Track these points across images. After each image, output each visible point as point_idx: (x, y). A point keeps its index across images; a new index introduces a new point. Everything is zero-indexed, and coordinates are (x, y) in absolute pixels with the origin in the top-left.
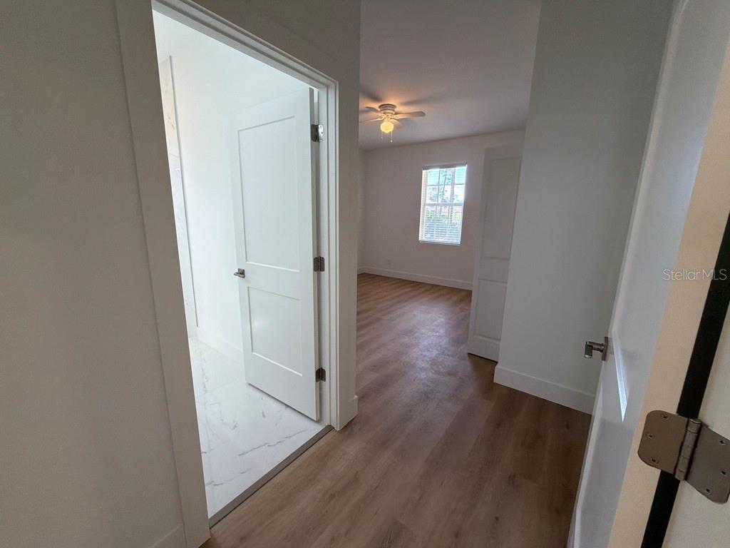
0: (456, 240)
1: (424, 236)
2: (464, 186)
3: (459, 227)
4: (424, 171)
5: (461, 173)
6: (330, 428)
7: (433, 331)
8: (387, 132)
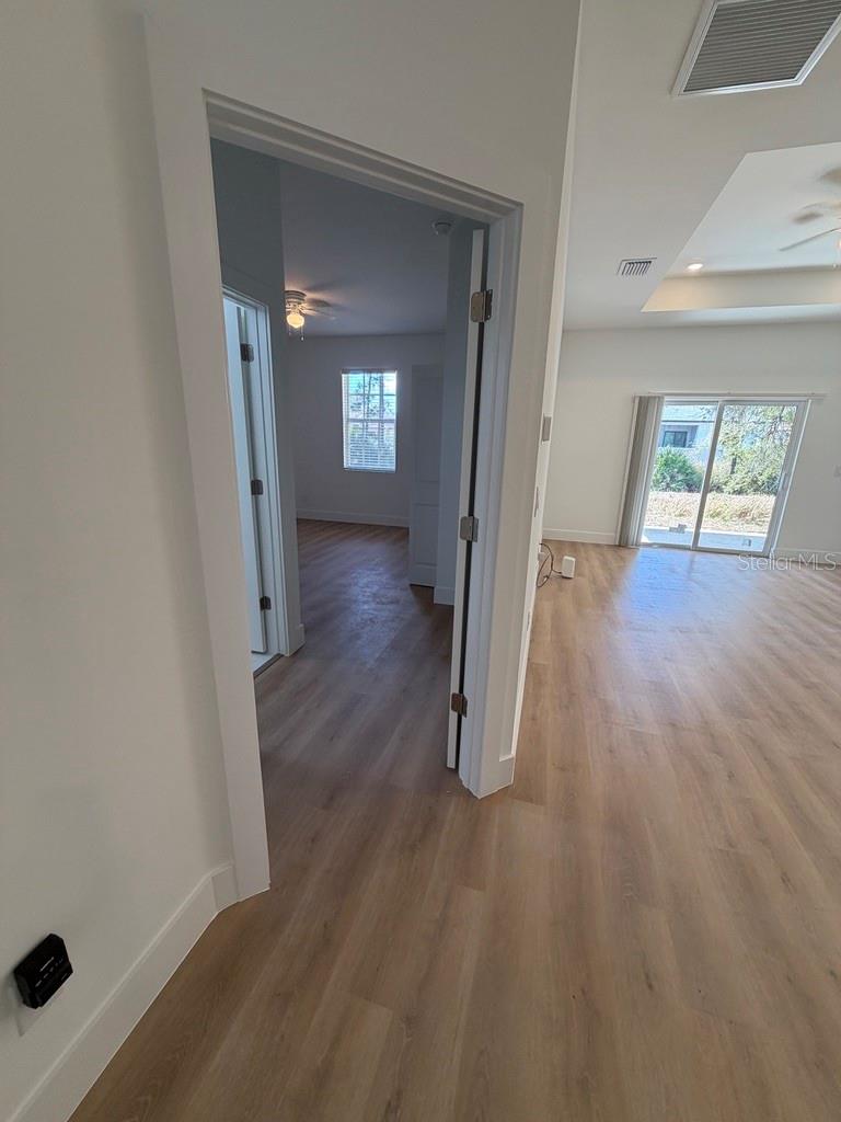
0: (391, 466)
1: (349, 461)
2: (395, 398)
3: (393, 449)
4: (343, 375)
5: (391, 381)
6: (279, 656)
7: (373, 569)
8: (296, 326)
